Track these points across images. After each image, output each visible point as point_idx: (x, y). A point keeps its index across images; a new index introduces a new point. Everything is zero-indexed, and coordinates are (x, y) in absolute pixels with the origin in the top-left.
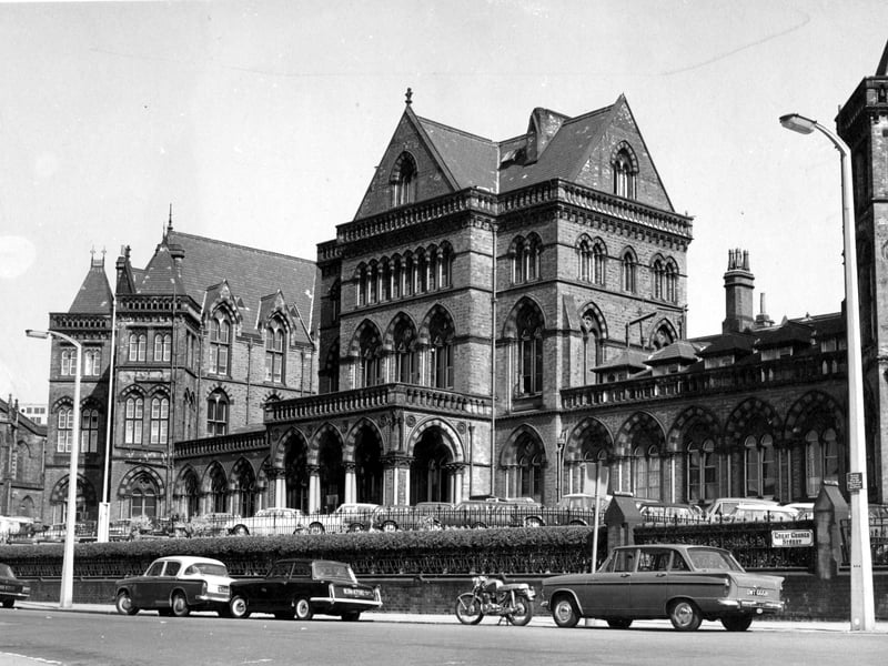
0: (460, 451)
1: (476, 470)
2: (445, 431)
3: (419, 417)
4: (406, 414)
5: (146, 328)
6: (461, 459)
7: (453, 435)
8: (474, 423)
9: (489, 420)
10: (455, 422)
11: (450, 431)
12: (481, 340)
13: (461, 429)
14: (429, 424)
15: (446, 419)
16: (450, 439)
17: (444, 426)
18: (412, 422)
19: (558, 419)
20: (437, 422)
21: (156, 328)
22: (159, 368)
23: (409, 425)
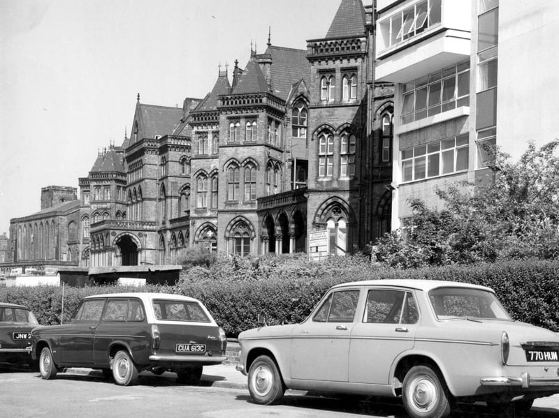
0: (139, 244)
1: (148, 252)
2: (132, 237)
3: (118, 232)
4: (111, 231)
5: (100, 186)
6: (140, 247)
7: (136, 238)
8: (147, 233)
9: (155, 231)
10: (137, 233)
11: (134, 236)
12: (150, 199)
13: (140, 235)
14: (123, 234)
15: (132, 232)
16: (135, 240)
17: (130, 235)
18: (114, 234)
19: (168, 232)
20: (127, 234)
21: (105, 186)
22: (106, 203)
23: (113, 235)
